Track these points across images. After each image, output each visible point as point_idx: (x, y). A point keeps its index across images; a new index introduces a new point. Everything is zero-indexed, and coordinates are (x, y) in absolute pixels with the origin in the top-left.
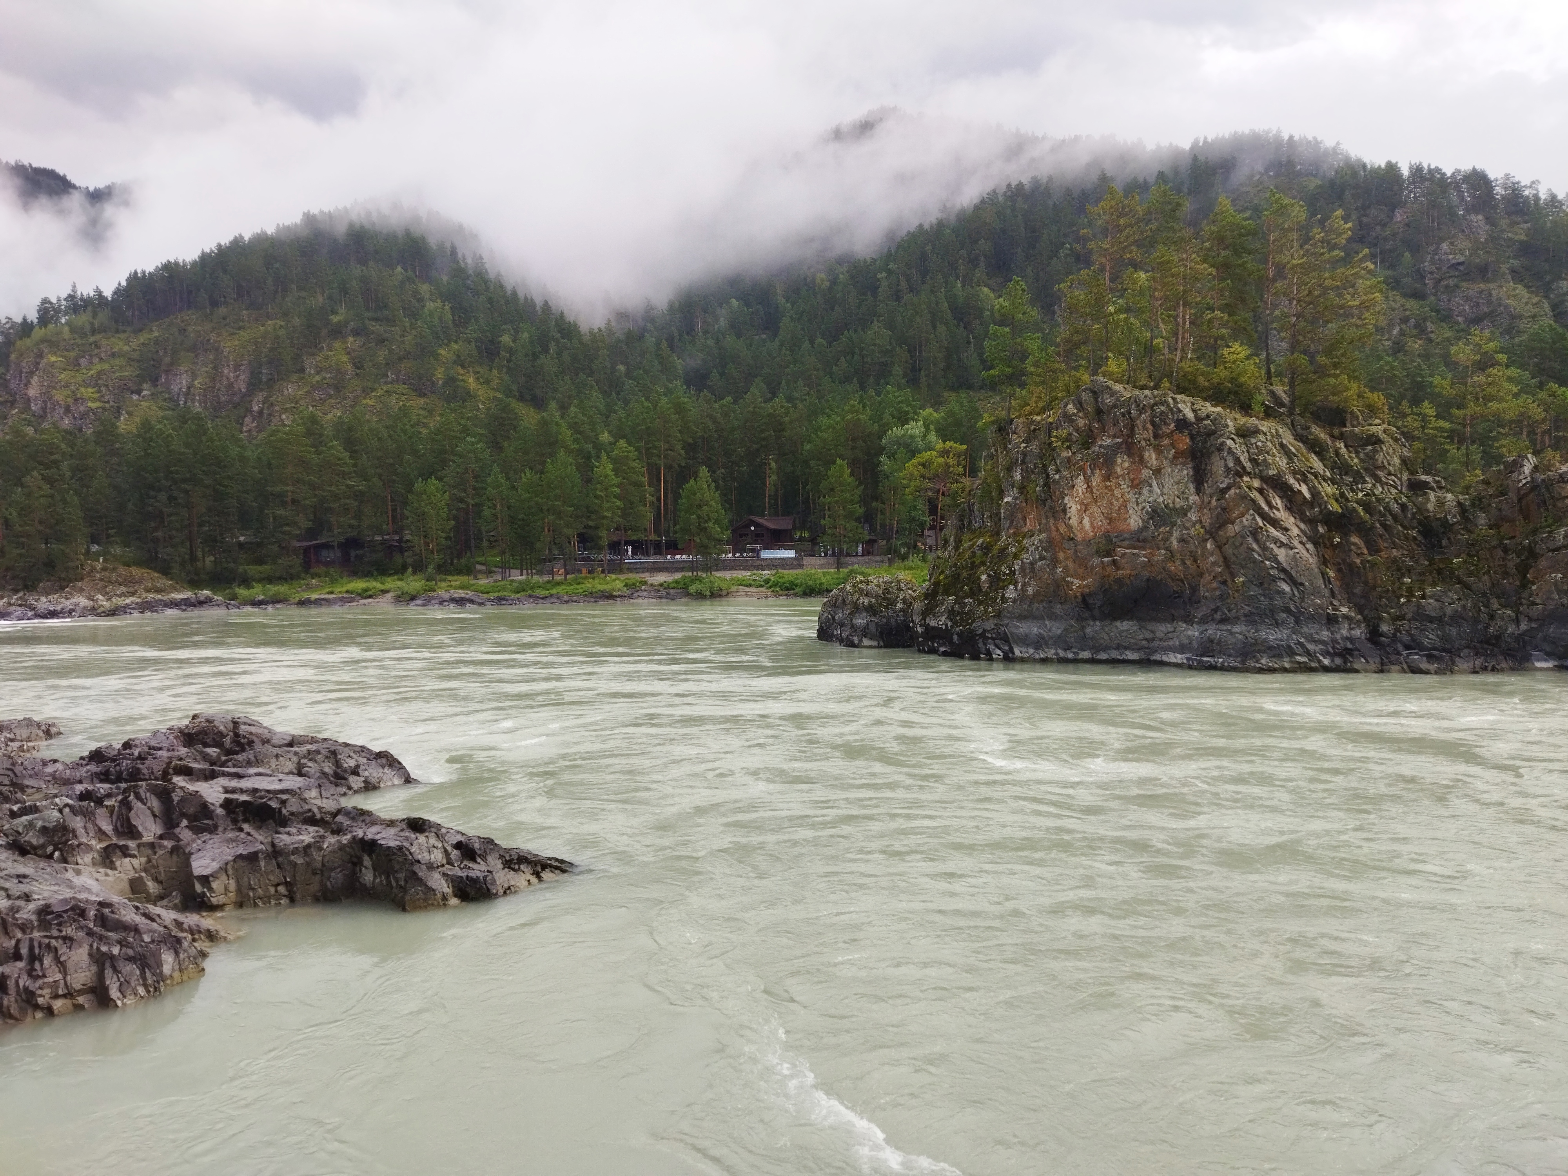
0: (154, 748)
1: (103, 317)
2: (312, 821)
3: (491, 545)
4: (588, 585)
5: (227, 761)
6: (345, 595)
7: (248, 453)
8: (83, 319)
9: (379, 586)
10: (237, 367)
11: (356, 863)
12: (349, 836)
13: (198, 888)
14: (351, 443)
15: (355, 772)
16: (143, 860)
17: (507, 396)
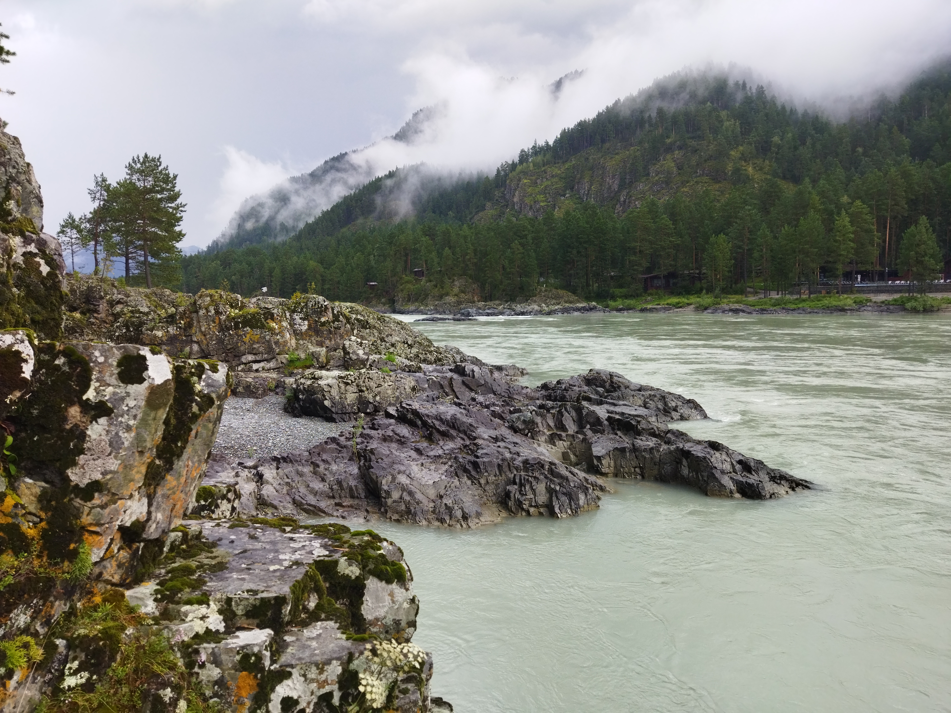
0: (572, 385)
1: (548, 156)
2: (653, 434)
3: (758, 276)
4: (826, 302)
5: (608, 396)
6: (666, 306)
7: (618, 226)
8: (539, 158)
9: (686, 301)
10: (613, 177)
11: (679, 462)
12: (674, 446)
13: (595, 462)
14: (673, 216)
15: (675, 409)
16: (569, 443)
17: (775, 178)
